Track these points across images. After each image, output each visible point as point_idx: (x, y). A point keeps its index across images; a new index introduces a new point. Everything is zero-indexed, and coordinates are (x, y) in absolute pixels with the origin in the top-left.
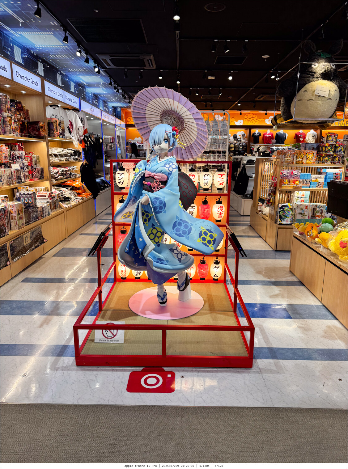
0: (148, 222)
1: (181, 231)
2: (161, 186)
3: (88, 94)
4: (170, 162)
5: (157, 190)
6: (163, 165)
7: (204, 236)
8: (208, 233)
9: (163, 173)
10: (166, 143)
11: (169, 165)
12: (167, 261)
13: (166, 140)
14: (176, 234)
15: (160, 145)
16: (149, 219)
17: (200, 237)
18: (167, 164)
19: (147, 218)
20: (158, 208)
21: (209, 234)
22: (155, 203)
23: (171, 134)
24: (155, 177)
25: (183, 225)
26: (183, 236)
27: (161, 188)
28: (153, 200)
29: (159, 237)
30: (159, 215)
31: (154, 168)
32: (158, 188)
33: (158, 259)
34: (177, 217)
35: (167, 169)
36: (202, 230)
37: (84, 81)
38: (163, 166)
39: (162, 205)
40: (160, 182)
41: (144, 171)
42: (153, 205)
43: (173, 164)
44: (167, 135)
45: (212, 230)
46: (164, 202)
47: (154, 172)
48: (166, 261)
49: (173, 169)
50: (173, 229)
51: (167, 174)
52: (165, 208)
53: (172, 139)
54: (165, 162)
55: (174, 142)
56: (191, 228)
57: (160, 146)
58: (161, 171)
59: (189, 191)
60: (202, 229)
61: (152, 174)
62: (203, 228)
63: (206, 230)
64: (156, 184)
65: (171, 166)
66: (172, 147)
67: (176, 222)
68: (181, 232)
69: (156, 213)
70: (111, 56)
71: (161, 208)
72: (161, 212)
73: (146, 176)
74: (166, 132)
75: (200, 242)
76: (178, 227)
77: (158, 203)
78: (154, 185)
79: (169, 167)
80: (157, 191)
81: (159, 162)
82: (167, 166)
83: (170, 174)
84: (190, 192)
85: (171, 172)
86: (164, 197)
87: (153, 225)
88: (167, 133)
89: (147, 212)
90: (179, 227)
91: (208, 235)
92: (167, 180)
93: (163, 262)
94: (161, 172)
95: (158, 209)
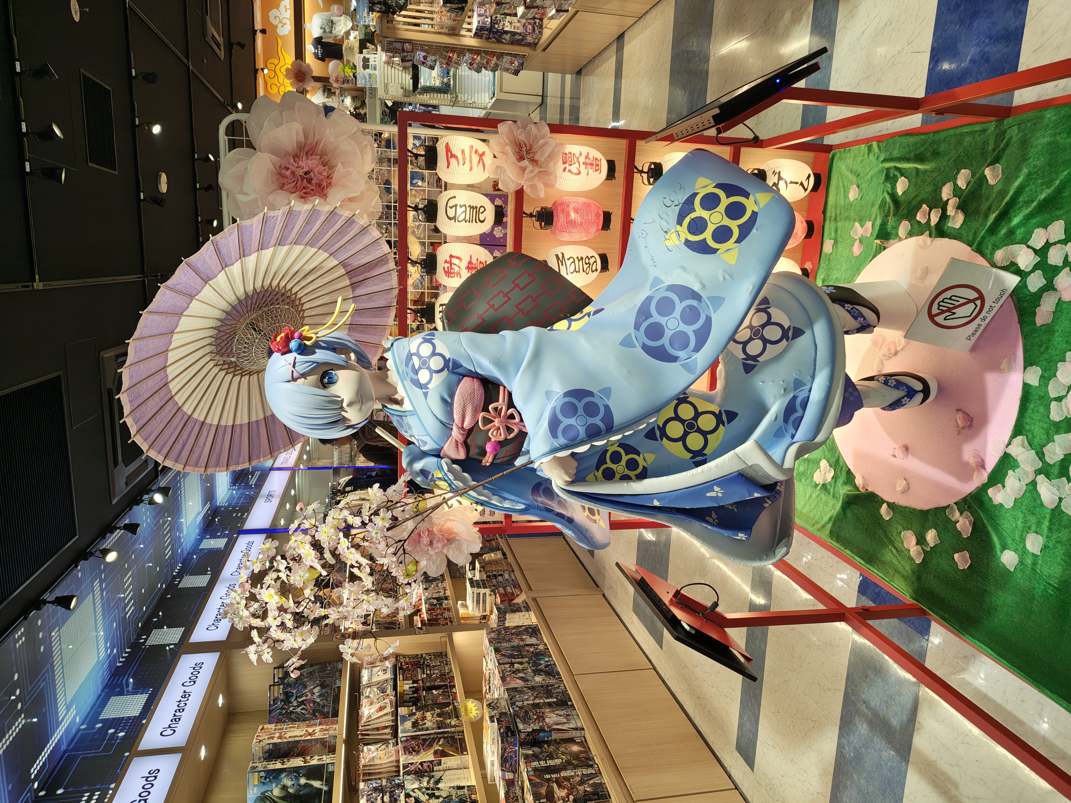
0: (638, 454)
1: (683, 327)
2: (501, 403)
3: (234, 498)
4: (407, 365)
5: (517, 420)
6: (419, 392)
7: (707, 235)
8: (693, 215)
9: (452, 395)
10: (335, 378)
11: (420, 368)
12: (798, 384)
13: (326, 380)
14: (697, 349)
15: (345, 405)
16: (629, 449)
17: (714, 251)
18: (415, 377)
19: (625, 458)
20: (592, 421)
21: (700, 212)
22: (572, 434)
23: (300, 358)
24: (467, 424)
25: (656, 318)
26: (709, 320)
27: (511, 404)
28: (562, 441)
29: (698, 414)
30: (618, 418)
31: (433, 426)
32: (512, 417)
33: (786, 420)
34: (626, 343)
35: (438, 380)
36: (683, 241)
37: (199, 513)
38: (426, 394)
39: (580, 406)
40: (486, 409)
41: (443, 462)
42: (582, 443)
43: (414, 354)
44: (304, 376)
45: (682, 198)
46: (567, 394)
47: (446, 426)
48: (795, 389)
49: (434, 354)
50: (674, 359)
51: (455, 378)
52: (591, 394)
53: (321, 355)
54: (408, 383)
56: (671, 288)
57: (350, 405)
58: (443, 400)
59: (517, 286)
60: (677, 242)
61: (456, 434)
62: (674, 236)
63: (680, 222)
64: (497, 422)
65: (424, 363)
66: (352, 355)
67: (645, 348)
68: (689, 330)
69: (610, 429)
70: (116, 464)
71: (591, 410)
72: (607, 408)
73: (462, 455)
74: (294, 380)
75: (735, 253)
76: (665, 340)
77: (572, 421)
78: (499, 428)
79: (429, 368)
80: (522, 420)
81: (407, 406)
82: (423, 376)
83: (457, 365)
84: (522, 282)
85: (446, 361)
86: (548, 394)
87: (650, 435)
88: (296, 375)
89: (602, 460)
90: (668, 334)
91: (705, 214)
92: (477, 378)
94: (447, 404)
95: (597, 420)
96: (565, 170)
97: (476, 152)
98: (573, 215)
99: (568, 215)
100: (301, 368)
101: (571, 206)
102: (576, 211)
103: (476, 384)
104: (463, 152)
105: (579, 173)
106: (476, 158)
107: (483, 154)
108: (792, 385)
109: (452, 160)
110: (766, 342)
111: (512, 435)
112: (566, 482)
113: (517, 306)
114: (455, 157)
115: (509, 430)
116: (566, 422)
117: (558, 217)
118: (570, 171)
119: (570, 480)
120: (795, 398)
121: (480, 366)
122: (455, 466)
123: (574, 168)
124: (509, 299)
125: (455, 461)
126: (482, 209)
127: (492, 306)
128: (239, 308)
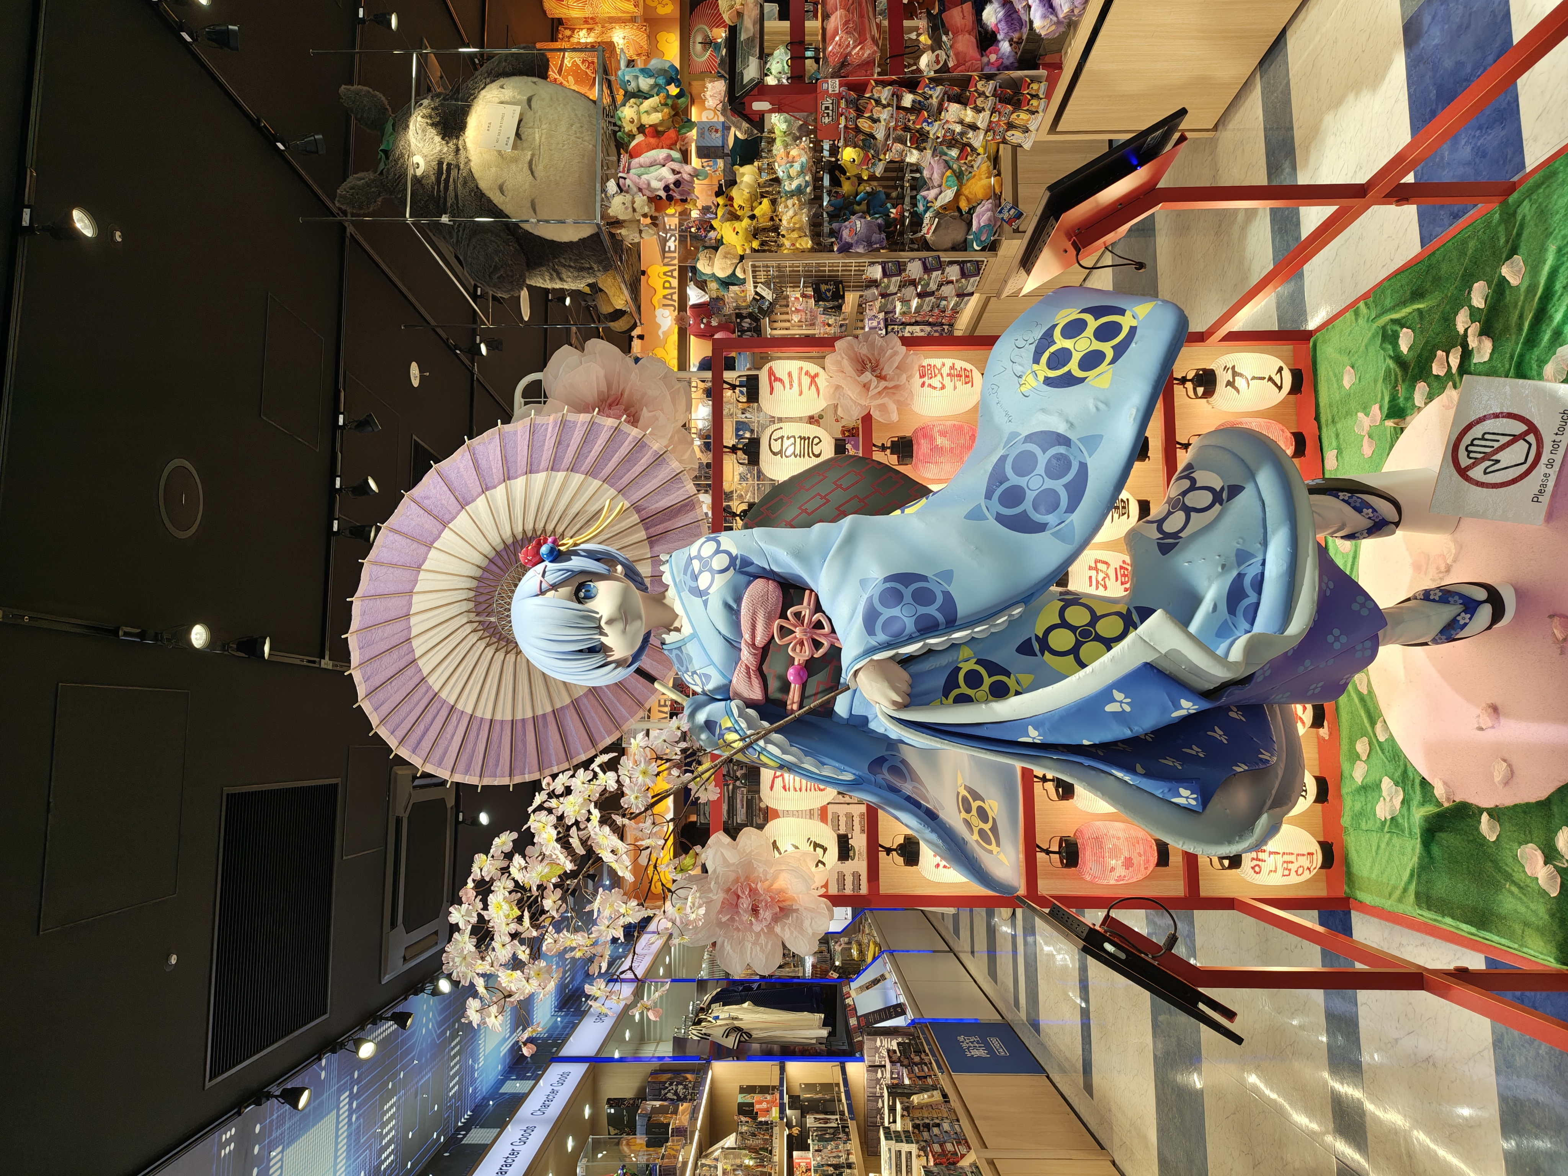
0: (1008, 674)
1: (1050, 484)
2: (805, 609)
4: (685, 573)
5: (827, 629)
6: (698, 601)
7: (1073, 366)
8: (1053, 349)
9: (738, 600)
10: (594, 591)
11: (701, 572)
12: (1242, 557)
13: (582, 594)
14: (1072, 508)
15: (603, 623)
16: (993, 668)
17: (1082, 380)
18: (693, 584)
19: (987, 681)
20: (922, 610)
21: (1061, 343)
22: (895, 628)
23: (551, 566)
24: (760, 641)
25: (1014, 479)
26: (1083, 467)
27: (818, 608)
28: (881, 637)
29: (1095, 618)
30: (963, 608)
31: (717, 650)
32: (819, 625)
33: (1232, 608)
34: (975, 515)
35: (720, 581)
36: (1041, 379)
38: (705, 603)
39: (907, 592)
40: (783, 616)
41: (733, 705)
42: (910, 640)
43: (695, 557)
44: (554, 587)
45: (1038, 333)
46: (887, 579)
47: (733, 645)
48: (1239, 564)
49: (718, 551)
50: (1041, 528)
51: (743, 579)
52: (924, 578)
53: (576, 563)
54: (686, 594)
55: (591, 555)
56: (1029, 438)
57: (610, 622)
58: (727, 606)
60: (1034, 384)
61: (746, 656)
62: (1031, 379)
63: (1036, 361)
64: (798, 632)
65: (706, 565)
66: (619, 568)
67: (1001, 519)
68: (1058, 485)
69: (952, 623)
70: (393, 925)
71: (923, 597)
72: (947, 596)
73: (756, 694)
74: (542, 593)
75: (1109, 375)
76: (1027, 505)
77: (896, 612)
78: (802, 644)
79: (711, 570)
80: (833, 631)
81: (687, 630)
82: (704, 581)
83: (746, 562)
85: (733, 559)
86: (863, 582)
87: (1025, 649)
88: (544, 586)
89: (951, 683)
90: (1030, 496)
91: (1068, 344)
92: (774, 580)
93: (1247, 581)
94: (732, 611)
95: (932, 610)
96: (923, 385)
97: (807, 373)
98: (939, 441)
99: (932, 439)
100: (551, 578)
101: (936, 429)
102: (943, 434)
103: (772, 585)
104: (790, 374)
105: (943, 387)
106: (806, 381)
107: (816, 375)
108: (1234, 559)
109: (777, 385)
110: (1188, 511)
111: (821, 652)
112: (894, 703)
113: (837, 509)
114: (780, 380)
115: (817, 645)
116: (887, 613)
117: (919, 444)
118: (930, 385)
119: (899, 699)
120: (1240, 576)
121: (776, 562)
122: (749, 711)
123: (936, 382)
124: (828, 501)
125: (750, 704)
126: (816, 441)
127: (805, 511)
128: (504, 554)
